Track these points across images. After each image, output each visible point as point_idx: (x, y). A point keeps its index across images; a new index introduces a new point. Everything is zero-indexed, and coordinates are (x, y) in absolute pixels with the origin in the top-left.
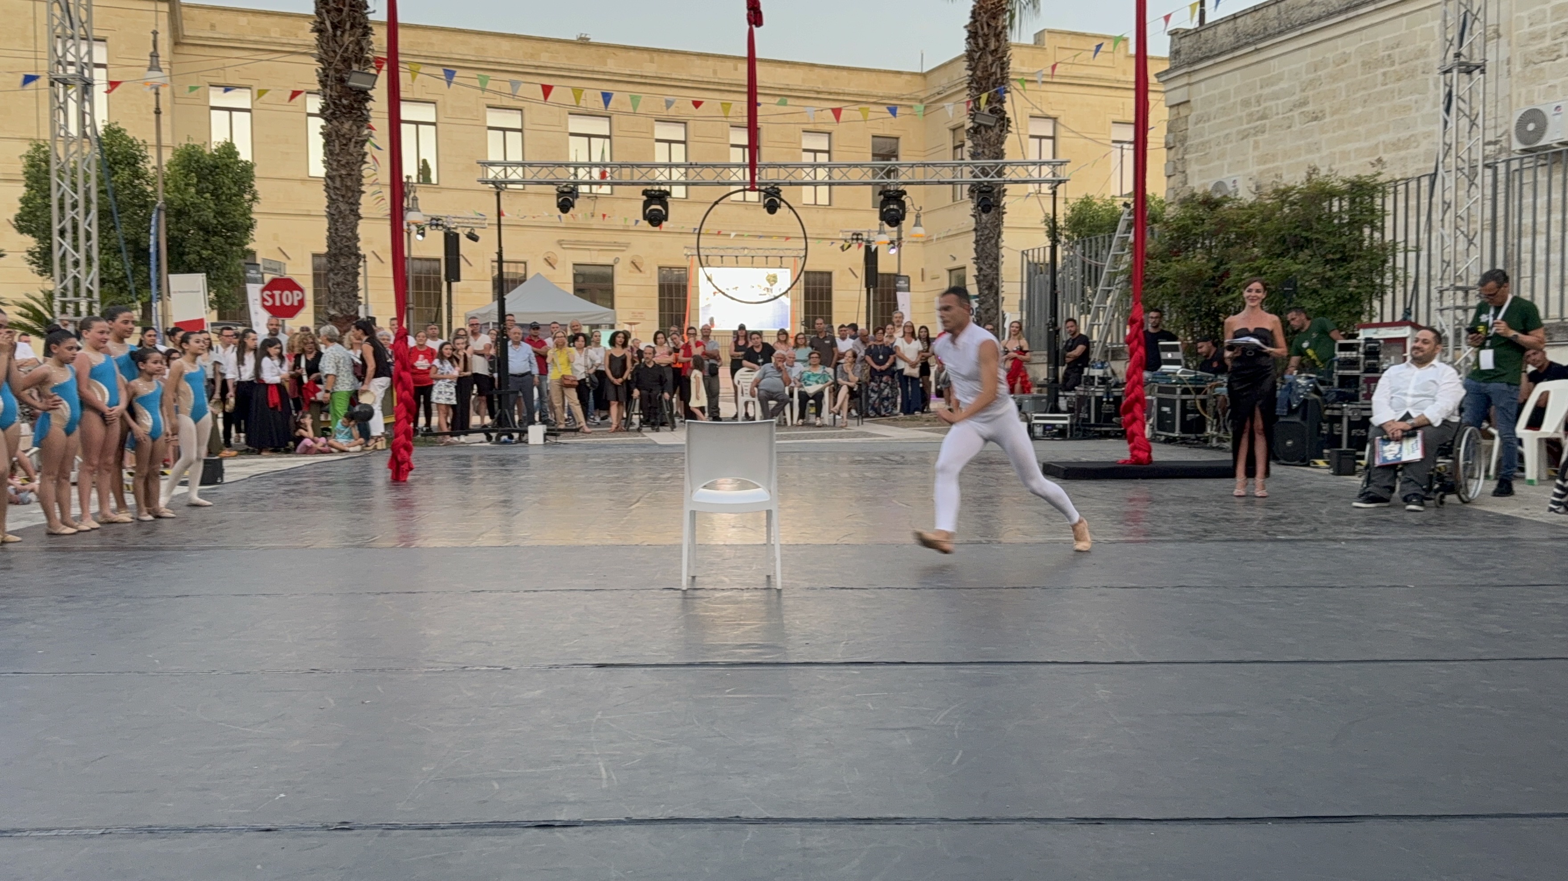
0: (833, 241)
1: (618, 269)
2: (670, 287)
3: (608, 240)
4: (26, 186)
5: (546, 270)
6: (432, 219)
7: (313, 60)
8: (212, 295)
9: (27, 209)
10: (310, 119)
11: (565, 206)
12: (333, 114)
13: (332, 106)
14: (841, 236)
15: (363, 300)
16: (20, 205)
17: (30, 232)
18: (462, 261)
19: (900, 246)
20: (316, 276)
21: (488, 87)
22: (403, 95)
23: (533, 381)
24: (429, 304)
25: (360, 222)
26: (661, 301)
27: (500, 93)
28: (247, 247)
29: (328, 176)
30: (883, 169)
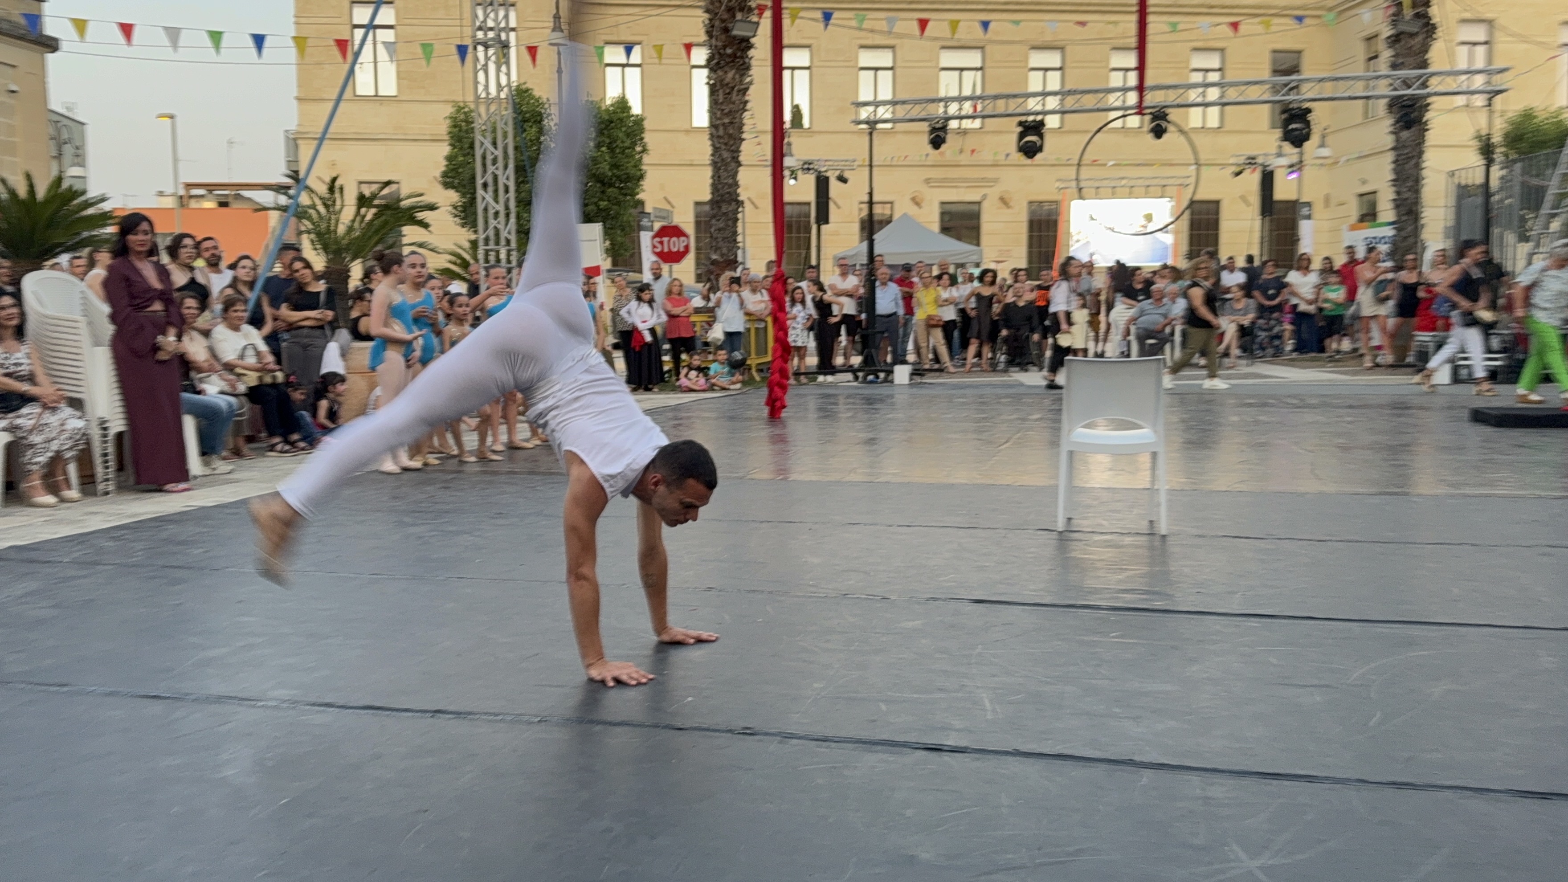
0: (1223, 166)
1: (985, 206)
2: (1040, 222)
3: (976, 176)
4: (451, 145)
5: (912, 210)
6: (805, 163)
7: (700, 12)
8: (608, 243)
9: (451, 167)
10: (695, 71)
11: (937, 142)
12: (718, 63)
13: (717, 56)
14: (1232, 161)
15: (740, 245)
16: (445, 163)
17: (453, 187)
18: (832, 206)
19: (1300, 169)
20: (698, 224)
21: (864, 26)
22: (786, 41)
23: (898, 322)
24: (798, 247)
25: (741, 169)
26: (1031, 238)
27: (872, 31)
28: (638, 197)
29: (713, 126)
30: (1286, 85)
